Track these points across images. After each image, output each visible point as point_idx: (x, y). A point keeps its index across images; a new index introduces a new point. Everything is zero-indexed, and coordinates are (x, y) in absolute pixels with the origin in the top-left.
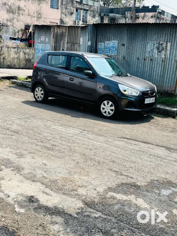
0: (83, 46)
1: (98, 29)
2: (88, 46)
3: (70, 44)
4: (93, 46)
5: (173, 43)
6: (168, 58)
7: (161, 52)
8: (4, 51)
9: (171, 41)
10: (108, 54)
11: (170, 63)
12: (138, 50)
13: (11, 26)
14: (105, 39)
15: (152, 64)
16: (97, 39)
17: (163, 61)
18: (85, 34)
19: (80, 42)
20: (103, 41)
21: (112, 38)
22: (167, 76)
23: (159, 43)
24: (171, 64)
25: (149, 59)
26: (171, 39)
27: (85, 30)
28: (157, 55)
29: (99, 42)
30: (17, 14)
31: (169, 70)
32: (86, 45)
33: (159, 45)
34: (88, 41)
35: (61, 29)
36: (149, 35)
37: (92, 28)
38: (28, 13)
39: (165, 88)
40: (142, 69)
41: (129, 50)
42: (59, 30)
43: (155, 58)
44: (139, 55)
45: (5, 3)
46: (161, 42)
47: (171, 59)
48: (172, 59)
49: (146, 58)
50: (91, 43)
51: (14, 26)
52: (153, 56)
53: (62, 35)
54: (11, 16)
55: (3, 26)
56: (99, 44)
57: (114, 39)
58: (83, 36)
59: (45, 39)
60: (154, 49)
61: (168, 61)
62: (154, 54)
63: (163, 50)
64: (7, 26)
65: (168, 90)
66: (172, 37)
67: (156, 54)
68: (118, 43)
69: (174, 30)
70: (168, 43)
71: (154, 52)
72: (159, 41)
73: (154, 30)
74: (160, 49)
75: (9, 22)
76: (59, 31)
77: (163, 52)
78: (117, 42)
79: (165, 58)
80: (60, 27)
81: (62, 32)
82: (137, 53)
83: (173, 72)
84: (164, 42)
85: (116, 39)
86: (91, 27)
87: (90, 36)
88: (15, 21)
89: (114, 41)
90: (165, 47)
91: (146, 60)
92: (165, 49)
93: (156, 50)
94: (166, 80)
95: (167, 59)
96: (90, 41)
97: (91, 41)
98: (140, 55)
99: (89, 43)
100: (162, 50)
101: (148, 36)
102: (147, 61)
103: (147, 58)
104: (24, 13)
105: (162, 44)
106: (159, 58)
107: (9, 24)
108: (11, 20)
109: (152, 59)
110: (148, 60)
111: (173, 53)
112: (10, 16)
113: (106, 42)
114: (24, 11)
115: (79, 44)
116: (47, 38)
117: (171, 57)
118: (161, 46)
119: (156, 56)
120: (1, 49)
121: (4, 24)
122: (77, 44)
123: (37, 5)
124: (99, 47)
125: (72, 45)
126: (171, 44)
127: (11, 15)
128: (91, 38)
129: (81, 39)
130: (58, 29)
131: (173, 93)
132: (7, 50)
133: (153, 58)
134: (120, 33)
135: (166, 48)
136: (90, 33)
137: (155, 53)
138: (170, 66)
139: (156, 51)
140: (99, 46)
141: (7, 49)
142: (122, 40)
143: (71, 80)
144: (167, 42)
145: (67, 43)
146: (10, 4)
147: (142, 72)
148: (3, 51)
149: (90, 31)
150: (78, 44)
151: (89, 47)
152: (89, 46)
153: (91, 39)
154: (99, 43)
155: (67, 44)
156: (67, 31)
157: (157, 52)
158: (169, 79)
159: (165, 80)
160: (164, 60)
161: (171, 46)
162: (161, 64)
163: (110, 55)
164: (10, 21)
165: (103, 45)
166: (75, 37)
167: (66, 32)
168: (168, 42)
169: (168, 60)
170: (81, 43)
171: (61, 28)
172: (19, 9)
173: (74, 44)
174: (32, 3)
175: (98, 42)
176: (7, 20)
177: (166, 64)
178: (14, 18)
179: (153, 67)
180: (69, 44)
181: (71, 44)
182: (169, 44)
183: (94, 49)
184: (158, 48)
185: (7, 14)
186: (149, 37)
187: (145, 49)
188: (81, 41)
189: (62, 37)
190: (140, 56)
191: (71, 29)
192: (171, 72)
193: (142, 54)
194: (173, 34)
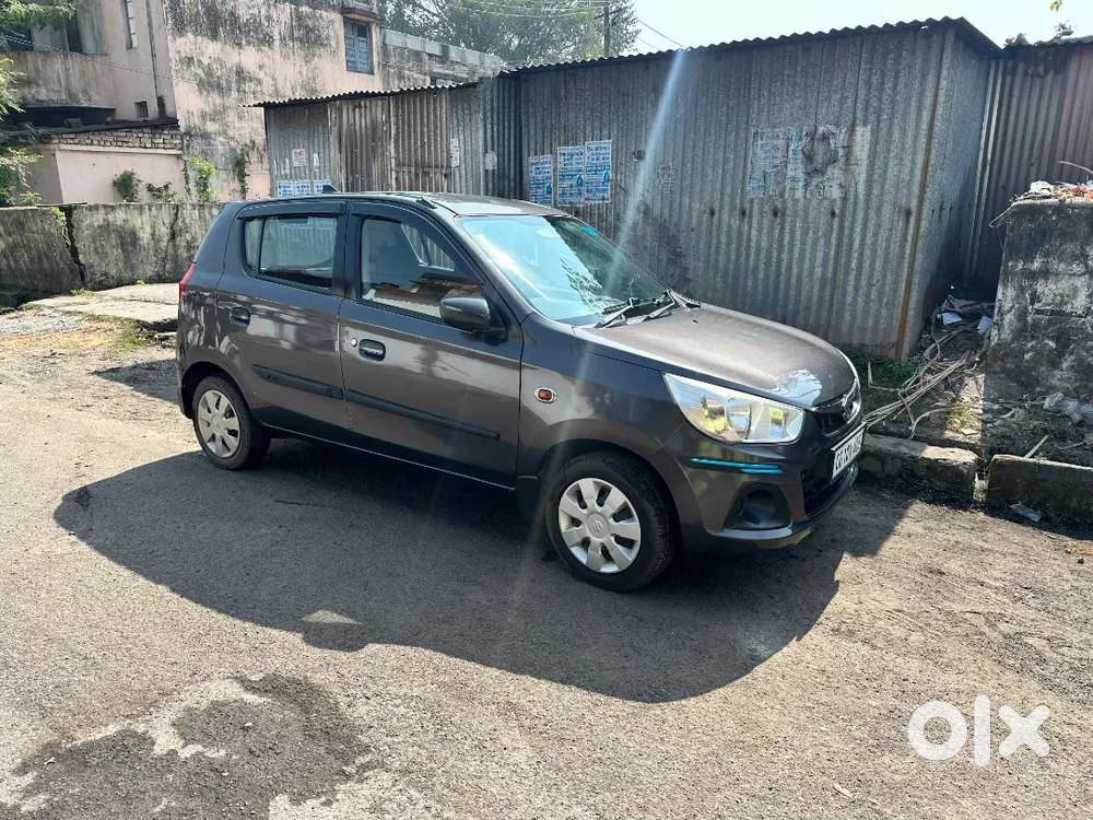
0: (463, 173)
1: (523, 99)
2: (486, 171)
3: (410, 172)
4: (507, 172)
5: (882, 125)
6: (861, 197)
7: (823, 173)
8: (187, 221)
9: (872, 118)
10: (571, 203)
11: (871, 224)
12: (710, 172)
13: (220, 135)
14: (554, 136)
15: (782, 228)
16: (520, 141)
17: (833, 214)
18: (467, 118)
19: (449, 157)
20: (547, 145)
21: (589, 129)
22: (858, 279)
23: (812, 135)
24: (878, 226)
25: (766, 208)
26: (871, 109)
27: (466, 105)
28: (806, 186)
29: (532, 153)
30: (234, 94)
31: (867, 253)
32: (478, 168)
33: (812, 139)
34: (486, 151)
35: (368, 110)
36: (759, 101)
37: (495, 93)
38: (273, 88)
39: (850, 334)
40: (733, 257)
41: (669, 176)
42: (361, 117)
43: (796, 201)
44: (717, 196)
45: (190, 59)
46: (821, 129)
47: (874, 202)
48: (881, 203)
49: (747, 206)
50: (496, 161)
51: (231, 133)
52: (782, 195)
53: (375, 135)
54: (214, 100)
55: (191, 136)
56: (533, 164)
57: (597, 132)
58: (461, 128)
59: (310, 160)
60: (786, 164)
61: (860, 215)
62: (788, 184)
63: (833, 161)
64: (205, 136)
65: (867, 346)
66: (880, 100)
67: (801, 184)
68: (616, 151)
69: (889, 62)
70: (859, 130)
71: (790, 174)
72: (812, 123)
73: (786, 72)
74: (819, 159)
75: (208, 123)
76: (359, 119)
77: (835, 172)
78: (608, 144)
79: (845, 199)
80: (363, 103)
81: (372, 121)
82: (709, 187)
83: (886, 261)
84: (838, 125)
85: (605, 132)
86: (492, 90)
87: (489, 126)
88: (231, 117)
89: (594, 144)
90: (843, 147)
91: (751, 213)
92: (843, 160)
93: (801, 166)
94: (855, 299)
95: (855, 204)
96: (493, 149)
97: (496, 147)
98: (722, 194)
99: (491, 161)
100: (827, 165)
101: (756, 106)
102: (755, 220)
103: (756, 207)
104: (259, 89)
105: (825, 138)
106: (814, 202)
107: (211, 127)
108: (217, 115)
109: (780, 206)
110: (761, 213)
111: (885, 171)
112: (211, 103)
113: (561, 149)
114: (259, 82)
115: (449, 167)
116: (316, 156)
117: (876, 192)
118: (820, 148)
119: (799, 194)
120: (176, 215)
121: (195, 128)
122: (437, 167)
123: (300, 62)
124: (533, 175)
125: (417, 175)
126: (875, 133)
127: (216, 98)
128: (495, 135)
129: (454, 142)
130: (354, 110)
131: (892, 354)
132: (200, 217)
133: (784, 202)
134: (624, 104)
135: (848, 156)
136: (489, 114)
137: (794, 179)
138: (870, 235)
139: (796, 170)
140: (531, 173)
141: (196, 212)
142: (633, 134)
143: (367, 354)
144: (853, 125)
145: (397, 165)
146: (206, 61)
147: (732, 267)
148: (184, 221)
149: (488, 107)
150: (442, 166)
151: (490, 178)
152: (490, 173)
153: (495, 143)
154: (532, 160)
155: (397, 172)
156: (392, 119)
157: (801, 176)
158: (868, 295)
159: (849, 299)
160: (837, 211)
161: (874, 143)
162: (823, 227)
163: (581, 206)
164: (214, 120)
165: (549, 167)
166: (429, 139)
167: (389, 122)
168: (858, 122)
169: (861, 205)
170: (454, 163)
171: (366, 107)
172: (241, 74)
173: (426, 169)
174: (285, 57)
175: (525, 154)
176: (203, 116)
177: (852, 229)
178: (225, 108)
179: (786, 243)
180: (405, 169)
181: (413, 170)
182: (863, 135)
183: (512, 184)
184: (809, 157)
185: (201, 93)
186: (758, 108)
187: (745, 166)
188: (456, 154)
189: (373, 141)
190: (721, 199)
191: (409, 104)
192: (878, 265)
193: (728, 190)
194: (883, 83)
